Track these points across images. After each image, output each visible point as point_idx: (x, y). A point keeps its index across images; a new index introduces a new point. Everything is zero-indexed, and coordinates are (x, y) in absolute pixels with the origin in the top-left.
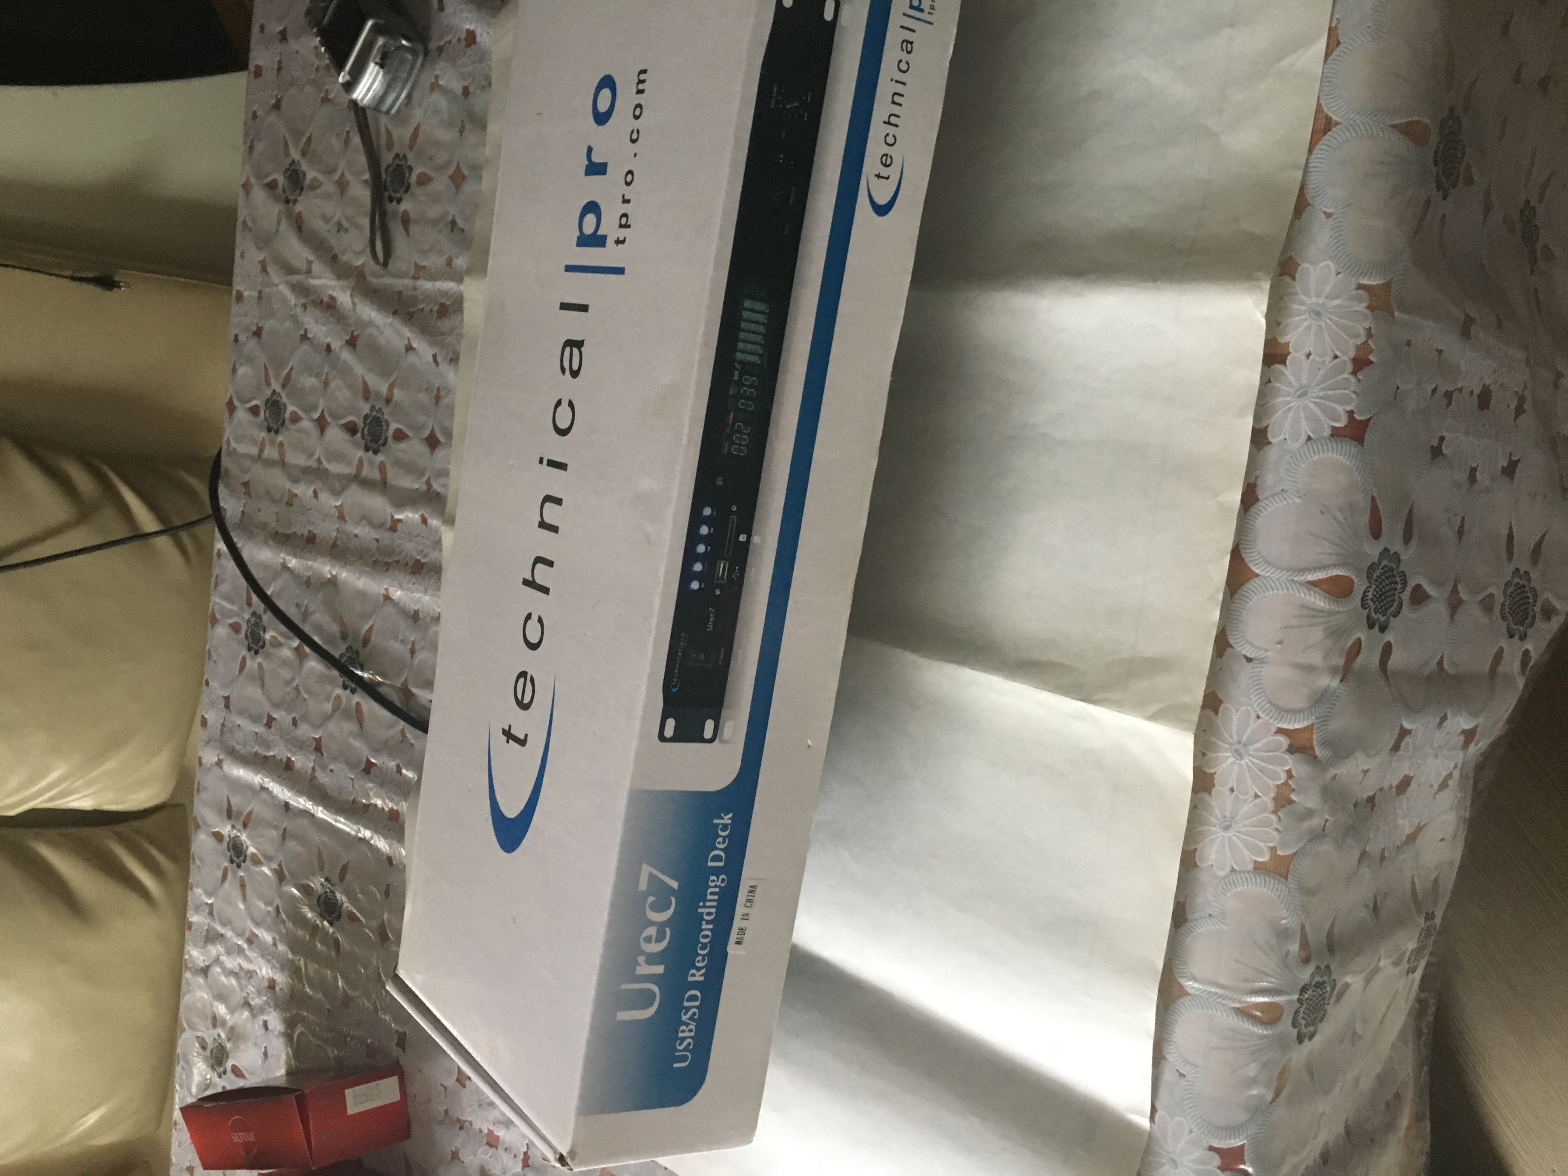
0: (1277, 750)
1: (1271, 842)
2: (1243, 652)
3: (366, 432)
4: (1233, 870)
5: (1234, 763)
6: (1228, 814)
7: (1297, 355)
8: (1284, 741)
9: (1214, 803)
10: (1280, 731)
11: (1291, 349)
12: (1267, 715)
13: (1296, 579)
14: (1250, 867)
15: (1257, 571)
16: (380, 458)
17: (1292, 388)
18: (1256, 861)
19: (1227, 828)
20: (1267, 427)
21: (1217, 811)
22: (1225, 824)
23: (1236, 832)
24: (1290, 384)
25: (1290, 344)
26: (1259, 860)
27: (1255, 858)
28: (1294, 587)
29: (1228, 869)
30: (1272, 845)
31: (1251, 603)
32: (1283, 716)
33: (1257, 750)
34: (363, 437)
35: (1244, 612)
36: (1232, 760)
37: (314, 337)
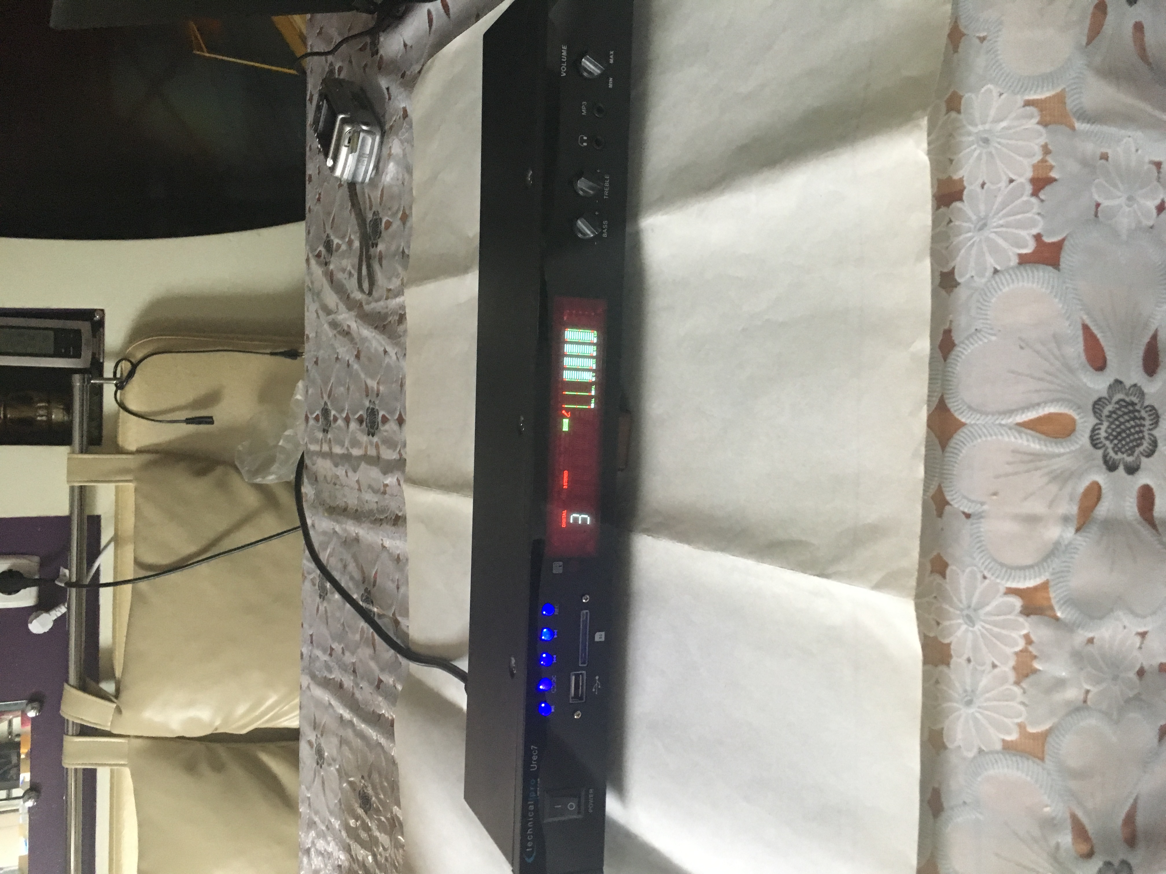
0: (1010, 613)
1: (1017, 717)
2: (962, 509)
3: (368, 421)
4: (981, 751)
5: (967, 631)
6: (969, 688)
7: (972, 187)
8: (1017, 603)
9: (953, 677)
10: (1011, 591)
11: (965, 183)
12: (993, 575)
13: (1003, 422)
14: (998, 746)
15: (963, 420)
16: (375, 439)
17: (972, 223)
18: (1004, 741)
19: (969, 703)
20: (954, 268)
21: (957, 684)
22: (966, 699)
23: (979, 707)
24: (969, 220)
25: (965, 179)
26: (1008, 738)
27: (1002, 736)
28: (1003, 432)
29: (975, 750)
30: (1019, 720)
31: (961, 455)
32: (1011, 574)
33: (989, 614)
34: (367, 426)
35: (956, 465)
36: (964, 627)
37: (342, 358)
